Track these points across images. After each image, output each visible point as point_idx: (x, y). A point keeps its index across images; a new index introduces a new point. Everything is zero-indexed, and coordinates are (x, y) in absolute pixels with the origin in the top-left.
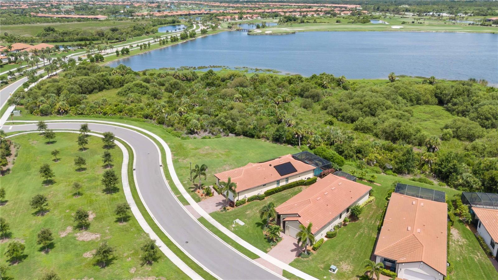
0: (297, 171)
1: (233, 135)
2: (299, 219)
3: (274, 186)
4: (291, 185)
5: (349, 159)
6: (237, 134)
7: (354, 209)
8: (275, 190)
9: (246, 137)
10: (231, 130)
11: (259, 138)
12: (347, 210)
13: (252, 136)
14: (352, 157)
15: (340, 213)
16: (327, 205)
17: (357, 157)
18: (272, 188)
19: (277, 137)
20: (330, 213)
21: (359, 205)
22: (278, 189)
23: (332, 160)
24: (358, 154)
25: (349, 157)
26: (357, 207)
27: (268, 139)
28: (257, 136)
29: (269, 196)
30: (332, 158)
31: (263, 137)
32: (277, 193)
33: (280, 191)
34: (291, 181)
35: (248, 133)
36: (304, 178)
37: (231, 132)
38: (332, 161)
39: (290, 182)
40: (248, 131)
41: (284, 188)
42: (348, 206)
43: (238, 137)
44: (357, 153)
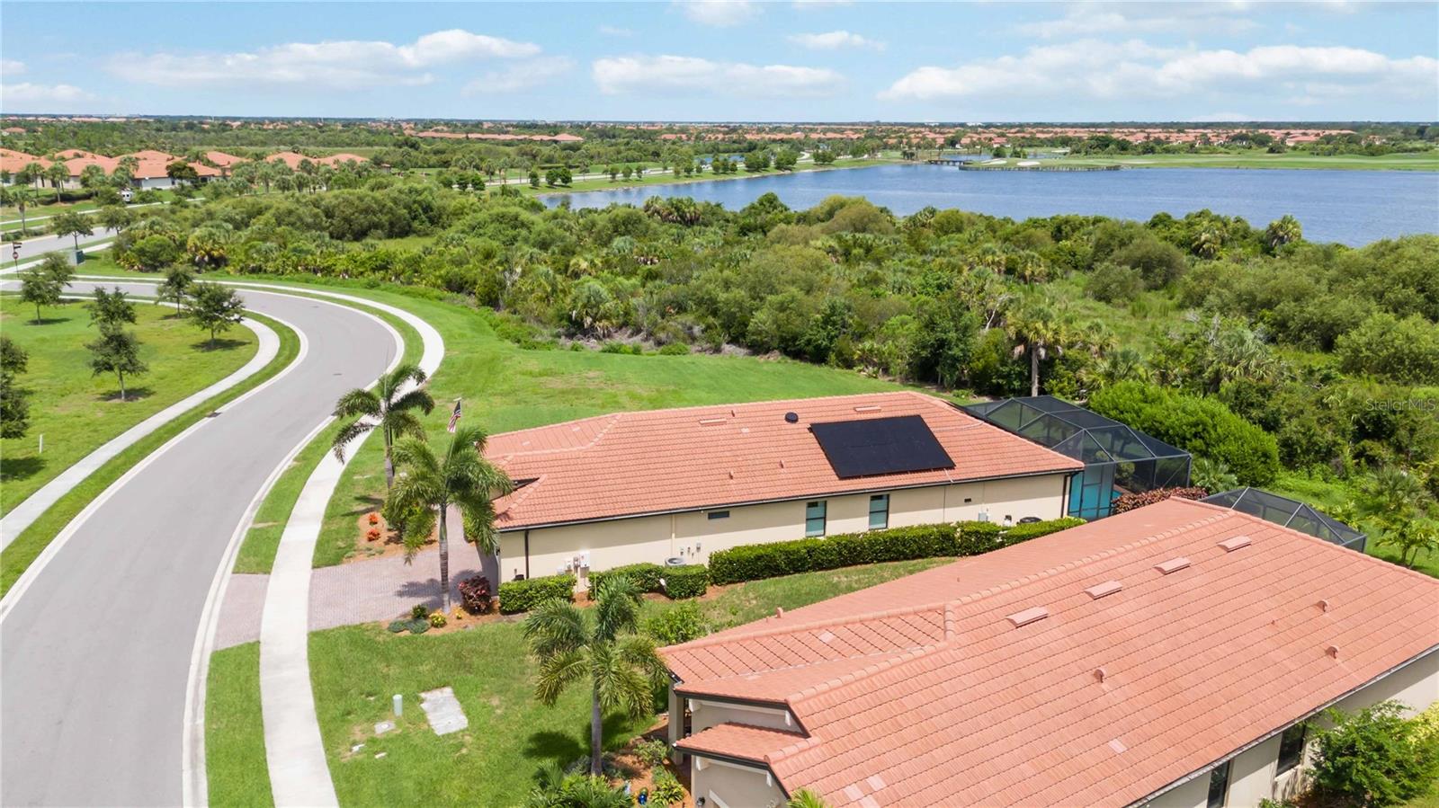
0: (951, 466)
1: (743, 351)
2: (784, 754)
3: (790, 532)
4: (904, 542)
5: (1308, 464)
6: (758, 348)
7: (1352, 750)
8: (787, 553)
9: (789, 361)
10: (736, 331)
11: (848, 364)
12: (1289, 747)
13: (818, 356)
14: (1327, 454)
15: (1215, 754)
16: (1100, 677)
17: (1358, 455)
18: (773, 541)
19: (924, 354)
20: (1117, 746)
21: (1405, 716)
22: (810, 551)
23: (1198, 443)
24: (1366, 443)
25: (1307, 452)
26: (1382, 738)
27: (886, 371)
28: (840, 354)
29: (739, 587)
30: (1196, 435)
31: (866, 360)
32: (797, 571)
33: (819, 566)
34: (905, 519)
35: (802, 342)
36: (998, 512)
37: (734, 341)
38: (1194, 449)
39: (899, 525)
40: (803, 335)
41: (851, 554)
42: (1294, 712)
43: (761, 359)
44: (1361, 434)
